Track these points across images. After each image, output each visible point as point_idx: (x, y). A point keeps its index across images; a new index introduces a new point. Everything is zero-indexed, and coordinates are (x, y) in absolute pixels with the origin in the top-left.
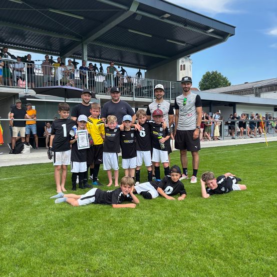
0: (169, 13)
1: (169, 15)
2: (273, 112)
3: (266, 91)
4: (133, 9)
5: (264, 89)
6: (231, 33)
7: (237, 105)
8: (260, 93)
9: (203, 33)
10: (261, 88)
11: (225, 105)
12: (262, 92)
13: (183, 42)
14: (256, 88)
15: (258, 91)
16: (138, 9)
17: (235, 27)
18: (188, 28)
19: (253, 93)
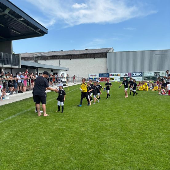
0: (24, 18)
1: (24, 19)
2: (51, 72)
3: (41, 59)
4: (6, 12)
5: (39, 58)
6: (46, 32)
7: (38, 69)
8: (37, 60)
9: (35, 30)
10: (38, 57)
11: (31, 68)
12: (39, 60)
13: (19, 32)
14: (35, 57)
15: (36, 59)
16: (9, 13)
17: (47, 30)
18: (29, 27)
19: (33, 60)
